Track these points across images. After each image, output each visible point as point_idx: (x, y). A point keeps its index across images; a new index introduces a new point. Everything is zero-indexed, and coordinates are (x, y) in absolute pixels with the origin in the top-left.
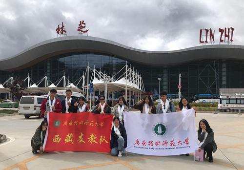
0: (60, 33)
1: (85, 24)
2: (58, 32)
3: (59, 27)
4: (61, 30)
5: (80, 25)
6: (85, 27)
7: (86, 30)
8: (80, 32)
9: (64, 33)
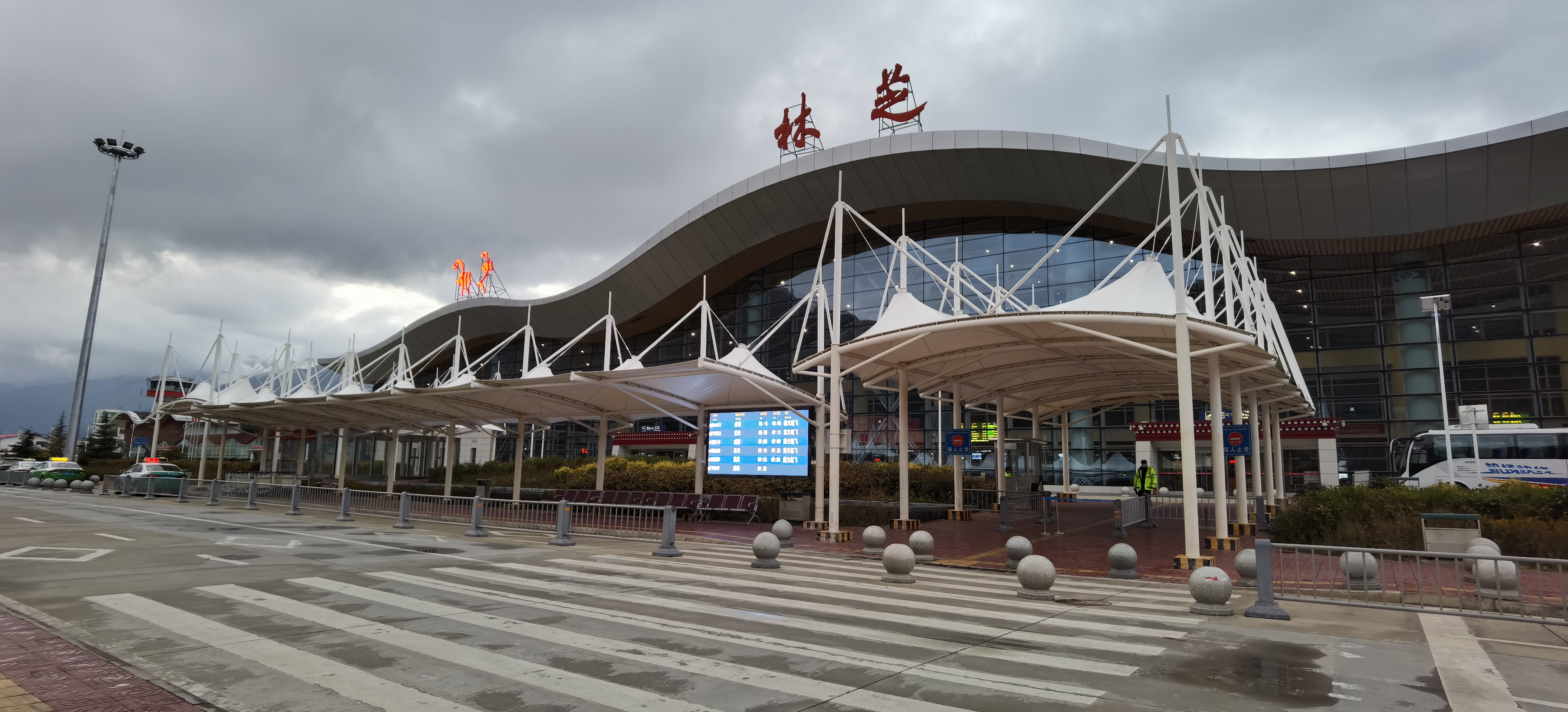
0: (791, 146)
1: (906, 79)
2: (783, 144)
3: (786, 119)
4: (795, 129)
5: (884, 87)
6: (904, 94)
7: (912, 108)
8: (886, 120)
9: (809, 139)
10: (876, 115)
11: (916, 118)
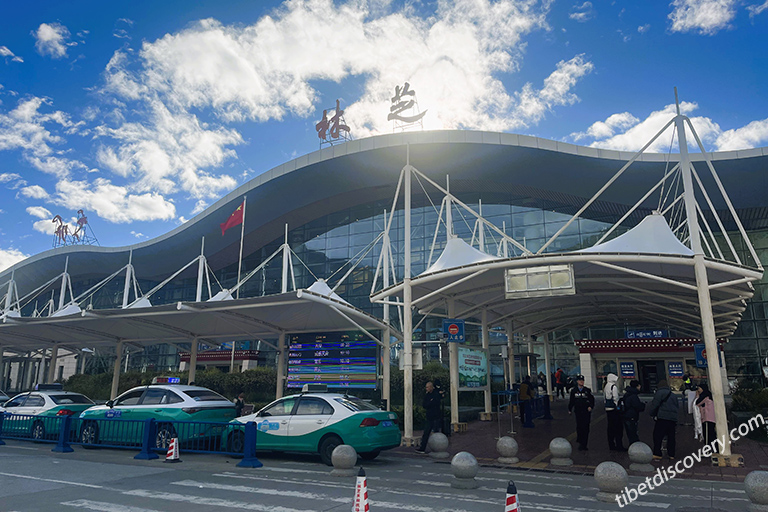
0: (328, 137)
1: (412, 93)
2: (322, 135)
3: (324, 118)
4: (332, 125)
5: (397, 97)
6: (412, 103)
7: (417, 114)
8: (398, 121)
9: (343, 133)
10: (390, 117)
11: (420, 121)
